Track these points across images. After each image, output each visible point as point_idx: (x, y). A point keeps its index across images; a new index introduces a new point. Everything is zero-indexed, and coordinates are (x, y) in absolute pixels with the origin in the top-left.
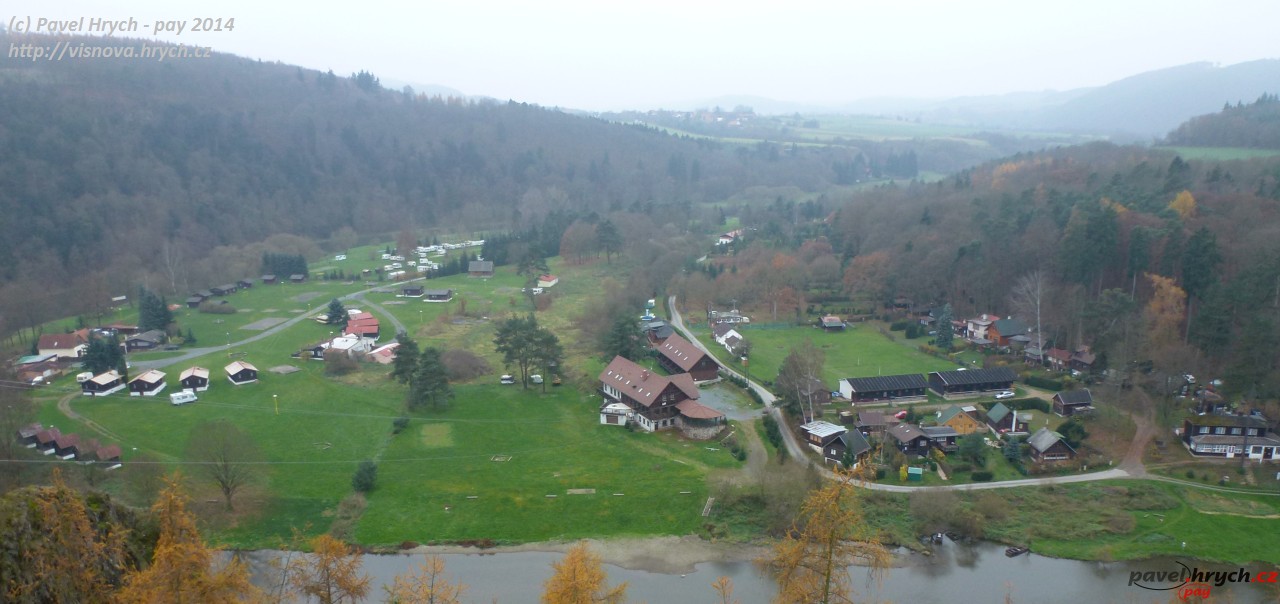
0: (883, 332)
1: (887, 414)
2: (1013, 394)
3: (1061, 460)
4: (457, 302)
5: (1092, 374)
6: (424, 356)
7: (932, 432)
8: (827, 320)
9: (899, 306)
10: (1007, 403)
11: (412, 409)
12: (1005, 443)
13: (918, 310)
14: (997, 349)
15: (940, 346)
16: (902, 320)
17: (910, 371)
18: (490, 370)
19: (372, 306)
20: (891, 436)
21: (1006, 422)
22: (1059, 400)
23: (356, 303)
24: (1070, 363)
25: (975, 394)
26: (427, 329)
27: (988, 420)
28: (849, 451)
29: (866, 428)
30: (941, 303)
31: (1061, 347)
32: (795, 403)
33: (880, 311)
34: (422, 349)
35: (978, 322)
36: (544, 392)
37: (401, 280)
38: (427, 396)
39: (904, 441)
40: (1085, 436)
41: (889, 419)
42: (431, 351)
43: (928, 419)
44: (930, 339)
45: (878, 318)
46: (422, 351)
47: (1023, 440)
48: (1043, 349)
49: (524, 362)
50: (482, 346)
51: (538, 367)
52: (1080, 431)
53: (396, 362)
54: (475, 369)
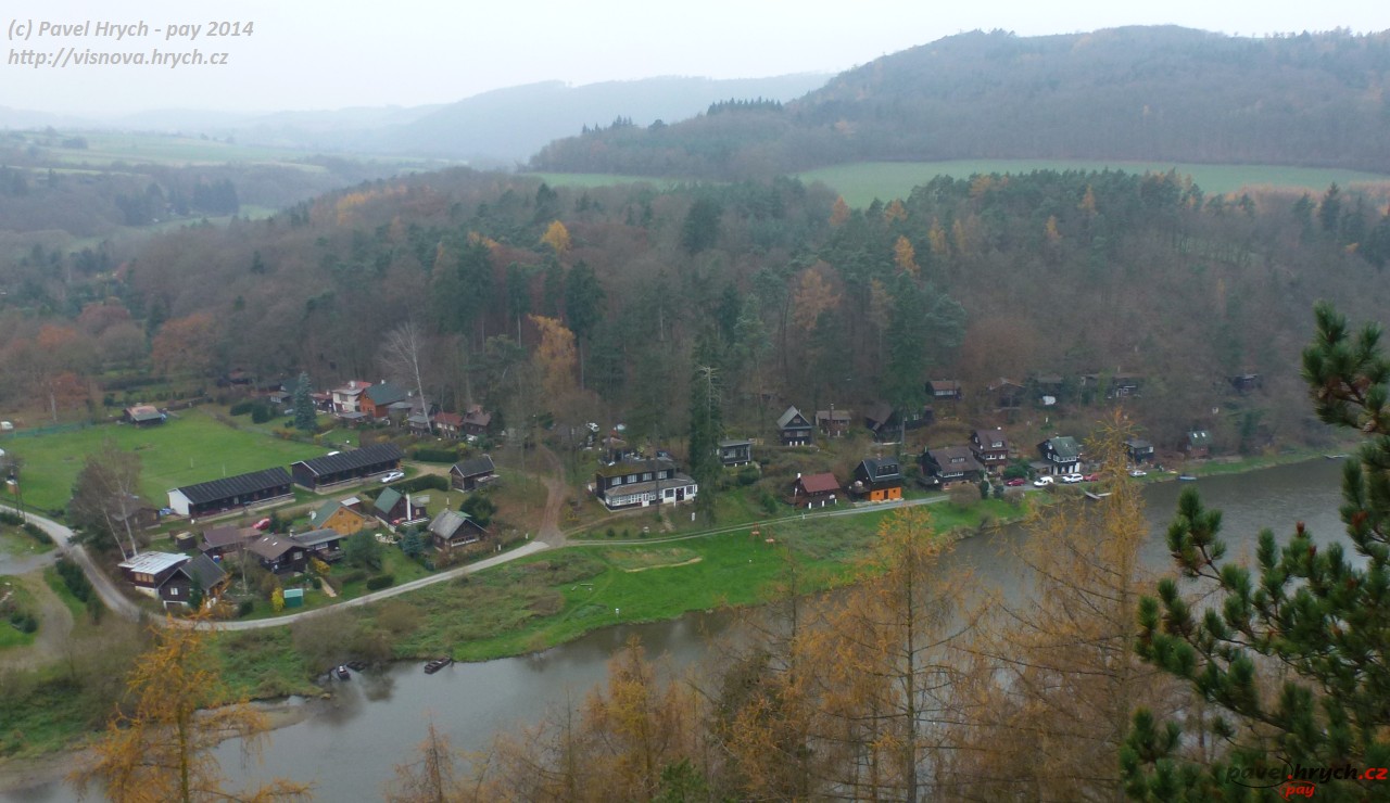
0: (221, 419)
1: (242, 526)
2: (402, 474)
3: (471, 544)
5: (489, 437)
7: (307, 539)
8: (136, 412)
9: (237, 382)
10: (397, 486)
12: (402, 536)
13: (264, 384)
14: (373, 423)
15: (301, 428)
16: (244, 400)
17: (265, 466)
20: (252, 554)
21: (399, 510)
22: (457, 474)
24: (463, 427)
25: (355, 482)
27: (376, 512)
28: (197, 585)
29: (217, 550)
30: (293, 373)
31: (450, 410)
32: (104, 533)
33: (213, 391)
35: (345, 391)
39: (272, 558)
40: (493, 510)
41: (247, 532)
43: (299, 523)
44: (287, 420)
45: (210, 401)
47: (423, 528)
48: (430, 414)
52: (486, 505)
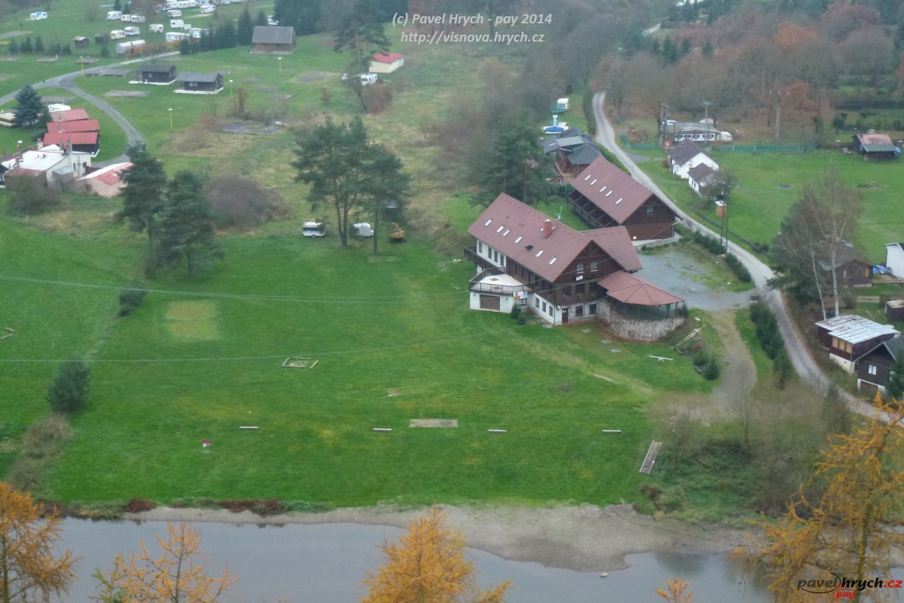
4: (232, 96)
6: (174, 185)
8: (867, 140)
11: (150, 274)
18: (285, 212)
19: (89, 97)
23: (61, 93)
26: (179, 139)
28: (900, 369)
34: (170, 172)
36: (375, 252)
37: (138, 56)
38: (176, 255)
42: (186, 178)
46: (171, 178)
49: (343, 201)
50: (271, 170)
51: (366, 209)
53: (127, 194)
54: (260, 210)
